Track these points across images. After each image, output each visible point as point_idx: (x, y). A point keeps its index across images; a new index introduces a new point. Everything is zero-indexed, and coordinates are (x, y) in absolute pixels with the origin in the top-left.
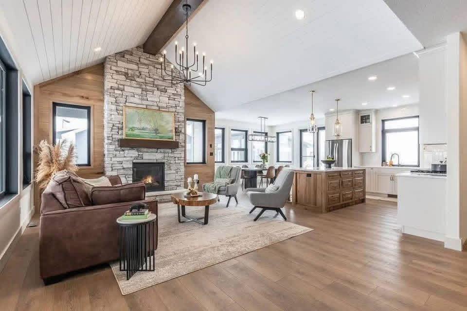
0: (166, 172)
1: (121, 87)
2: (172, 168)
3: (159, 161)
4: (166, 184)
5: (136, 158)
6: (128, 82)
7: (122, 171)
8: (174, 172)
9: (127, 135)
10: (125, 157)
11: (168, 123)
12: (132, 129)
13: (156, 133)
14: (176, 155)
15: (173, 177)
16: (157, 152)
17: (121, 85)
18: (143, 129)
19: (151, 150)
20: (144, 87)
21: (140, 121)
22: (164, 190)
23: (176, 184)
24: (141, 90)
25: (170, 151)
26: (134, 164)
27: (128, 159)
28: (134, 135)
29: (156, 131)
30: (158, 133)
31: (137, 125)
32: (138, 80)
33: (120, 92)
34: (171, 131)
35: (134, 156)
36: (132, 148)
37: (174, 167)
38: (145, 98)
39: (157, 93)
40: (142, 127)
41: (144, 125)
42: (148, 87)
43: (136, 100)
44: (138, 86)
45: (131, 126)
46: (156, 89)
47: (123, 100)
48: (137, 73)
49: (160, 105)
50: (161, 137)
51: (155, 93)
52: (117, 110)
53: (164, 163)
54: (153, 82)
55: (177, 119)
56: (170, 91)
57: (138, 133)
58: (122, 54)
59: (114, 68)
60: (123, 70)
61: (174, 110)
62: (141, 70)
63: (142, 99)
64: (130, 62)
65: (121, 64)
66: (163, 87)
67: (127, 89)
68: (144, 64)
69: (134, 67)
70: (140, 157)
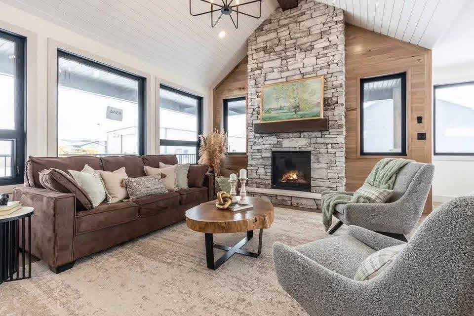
0: (314, 165)
1: (260, 65)
2: (320, 159)
3: (303, 149)
4: (313, 183)
5: (274, 146)
6: (267, 57)
7: (261, 161)
8: (326, 166)
9: (263, 119)
10: (263, 144)
11: (313, 93)
12: (268, 111)
13: (295, 111)
14: (327, 141)
15: (324, 173)
16: (300, 137)
17: (260, 63)
18: (281, 108)
19: (291, 135)
20: (283, 54)
21: (278, 99)
22: (310, 191)
23: (328, 184)
24: (280, 60)
25: (318, 134)
26: (273, 152)
27: (266, 146)
28: (270, 118)
29: (296, 108)
30: (299, 111)
31: (274, 105)
32: (277, 49)
33: (259, 72)
34: (318, 105)
35: (272, 143)
36: (270, 134)
37: (324, 159)
38: (285, 68)
39: (300, 56)
40: (279, 107)
41: (282, 103)
42: (288, 54)
43: (275, 75)
44: (276, 57)
45: (267, 108)
46: (299, 51)
47: (261, 80)
48: (276, 42)
49: (303, 71)
50: (303, 116)
51: (297, 58)
52: (257, 92)
53: (309, 152)
54: (295, 43)
55: (330, 84)
56: (320, 45)
57: (276, 115)
58: (261, 28)
59: (254, 47)
60: (262, 45)
61: (324, 71)
62: (281, 35)
63: (281, 72)
64: (269, 31)
65: (260, 39)
66: (308, 45)
67: (266, 65)
68: (284, 26)
69: (273, 35)
70: (280, 144)
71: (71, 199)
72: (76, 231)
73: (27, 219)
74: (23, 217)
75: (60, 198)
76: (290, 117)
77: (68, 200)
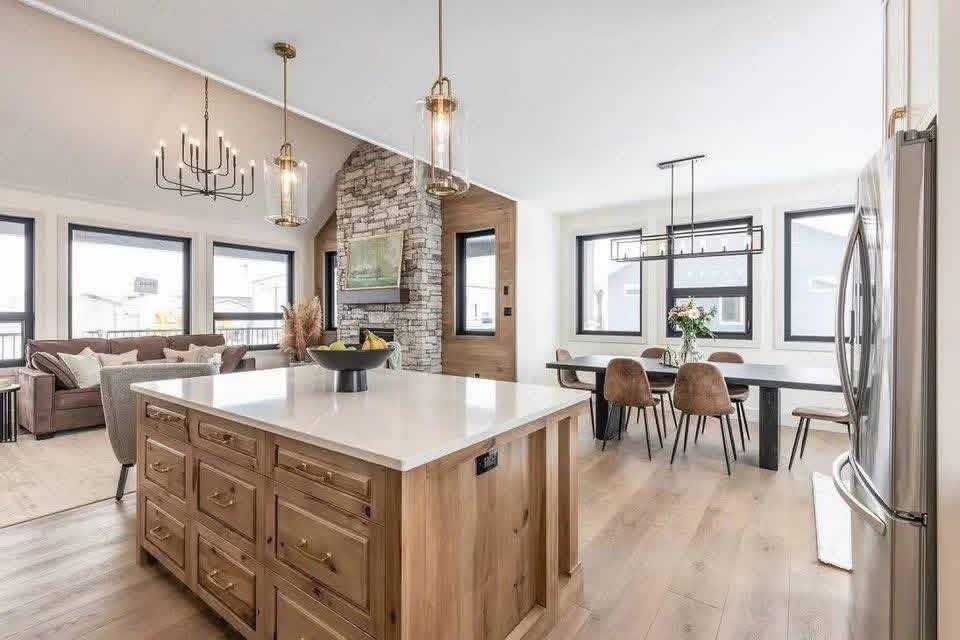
1: (349, 212)
3: (387, 326)
5: (362, 321)
6: (355, 202)
9: (348, 285)
10: (352, 319)
11: (393, 254)
12: (354, 274)
13: (377, 276)
14: (409, 316)
16: (385, 310)
17: (348, 208)
18: (365, 272)
19: (376, 307)
20: (370, 200)
24: (366, 207)
25: (401, 308)
26: (361, 330)
27: (354, 322)
28: (354, 285)
29: (378, 272)
30: (381, 276)
31: (359, 267)
32: (364, 192)
33: (347, 220)
34: (396, 269)
35: (359, 317)
37: (406, 339)
38: (372, 218)
39: (385, 203)
40: (363, 269)
41: (366, 265)
42: (374, 199)
43: (363, 226)
44: (363, 202)
45: (352, 271)
46: (383, 196)
47: (349, 231)
48: (363, 182)
49: (387, 223)
50: (383, 283)
51: (382, 206)
53: (392, 330)
54: (380, 186)
55: (410, 243)
56: (402, 190)
57: (359, 280)
58: (348, 163)
59: (343, 187)
60: (350, 185)
61: (405, 226)
62: (368, 173)
63: (369, 222)
64: (357, 167)
65: (350, 176)
66: (391, 190)
67: (355, 212)
68: (370, 161)
69: (360, 172)
70: (365, 318)
71: (50, 379)
72: (54, 408)
73: (13, 393)
74: (10, 391)
75: (43, 376)
76: (370, 283)
77: (49, 380)
